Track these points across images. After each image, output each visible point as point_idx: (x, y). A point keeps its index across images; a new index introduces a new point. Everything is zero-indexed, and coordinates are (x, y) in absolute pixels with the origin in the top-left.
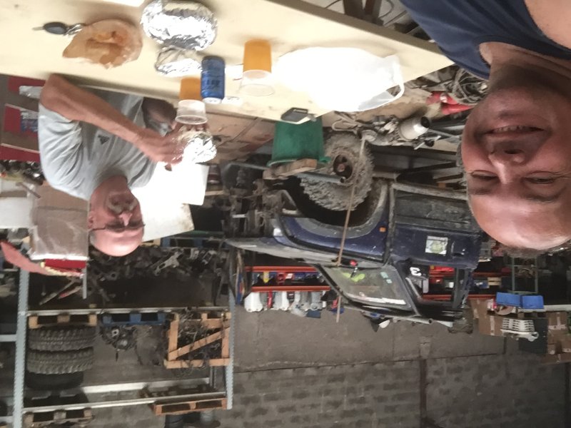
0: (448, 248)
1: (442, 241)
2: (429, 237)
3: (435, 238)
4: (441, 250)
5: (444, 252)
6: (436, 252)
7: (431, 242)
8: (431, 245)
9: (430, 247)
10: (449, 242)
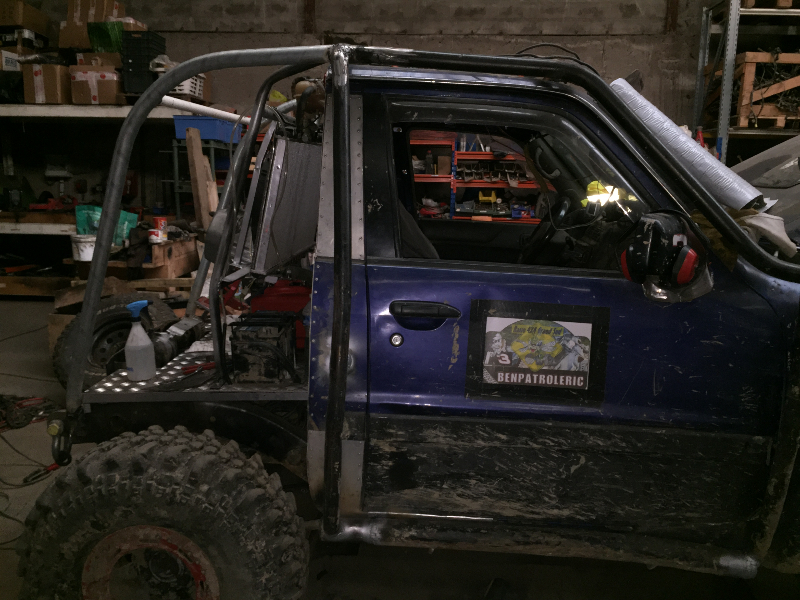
0: (478, 341)
1: (514, 368)
2: (579, 382)
3: (550, 380)
4: (509, 335)
5: (495, 324)
6: (539, 324)
7: (564, 365)
8: (565, 351)
9: (571, 344)
10: (480, 368)
